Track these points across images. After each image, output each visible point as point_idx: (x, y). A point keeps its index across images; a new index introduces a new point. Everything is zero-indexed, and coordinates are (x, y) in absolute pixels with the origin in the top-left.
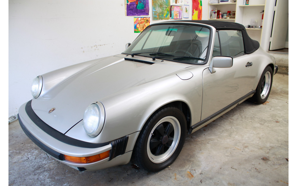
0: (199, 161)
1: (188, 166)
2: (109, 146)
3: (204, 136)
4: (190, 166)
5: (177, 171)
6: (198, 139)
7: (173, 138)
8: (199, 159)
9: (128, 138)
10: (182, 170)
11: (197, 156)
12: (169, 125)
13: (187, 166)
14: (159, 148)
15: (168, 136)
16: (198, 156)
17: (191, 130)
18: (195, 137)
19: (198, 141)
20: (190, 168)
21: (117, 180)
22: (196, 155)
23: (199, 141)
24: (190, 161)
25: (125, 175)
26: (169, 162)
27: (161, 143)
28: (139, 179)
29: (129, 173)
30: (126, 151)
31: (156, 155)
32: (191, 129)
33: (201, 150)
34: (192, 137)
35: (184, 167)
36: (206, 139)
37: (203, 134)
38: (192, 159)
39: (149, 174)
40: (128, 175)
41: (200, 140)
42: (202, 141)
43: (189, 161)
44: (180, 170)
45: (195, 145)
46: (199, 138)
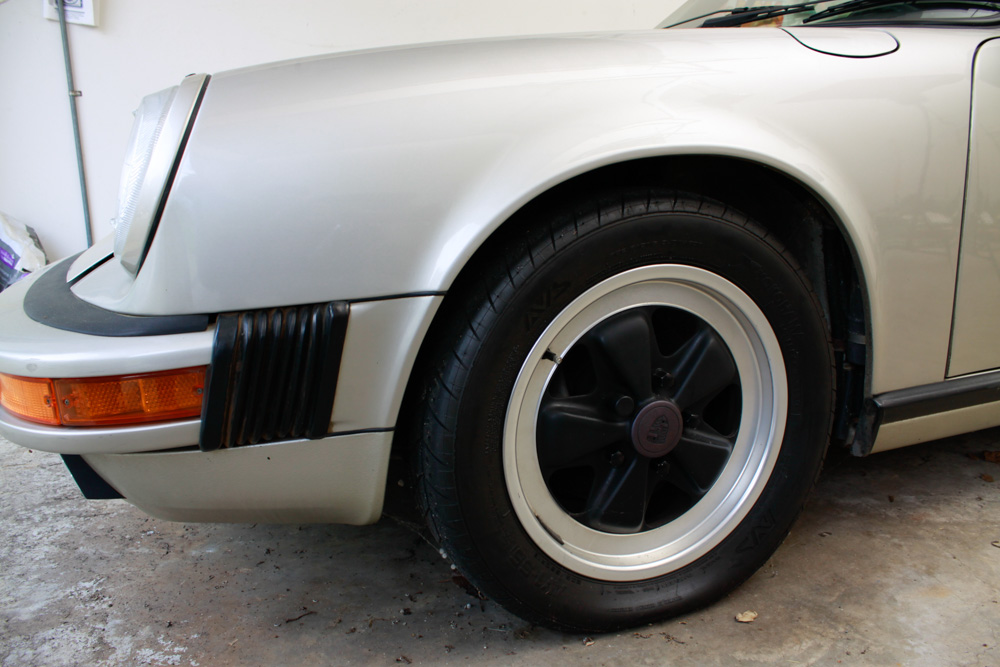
0: (896, 633)
1: (807, 644)
2: (199, 346)
3: (976, 505)
4: (819, 646)
5: (718, 660)
6: (932, 513)
7: (733, 440)
8: (902, 619)
9: (342, 321)
10: (754, 657)
11: (892, 599)
12: (698, 340)
13: (800, 642)
14: (610, 478)
15: (685, 415)
16: (899, 598)
17: (870, 419)
18: (911, 499)
19: (928, 523)
20: (812, 660)
21: (332, 623)
22: (890, 590)
23: (934, 525)
24: (835, 619)
25: (395, 612)
26: (684, 591)
27: (624, 443)
28: (450, 648)
29: (419, 606)
30: (335, 417)
31: (584, 520)
32: (872, 417)
33: (930, 572)
34: (891, 499)
35: (780, 643)
36: (986, 522)
37: (973, 495)
38: (850, 610)
39: (526, 637)
40: (407, 612)
41: (943, 520)
42: (956, 528)
43: (825, 616)
44: (739, 655)
45: (896, 541)
46: (937, 510)
